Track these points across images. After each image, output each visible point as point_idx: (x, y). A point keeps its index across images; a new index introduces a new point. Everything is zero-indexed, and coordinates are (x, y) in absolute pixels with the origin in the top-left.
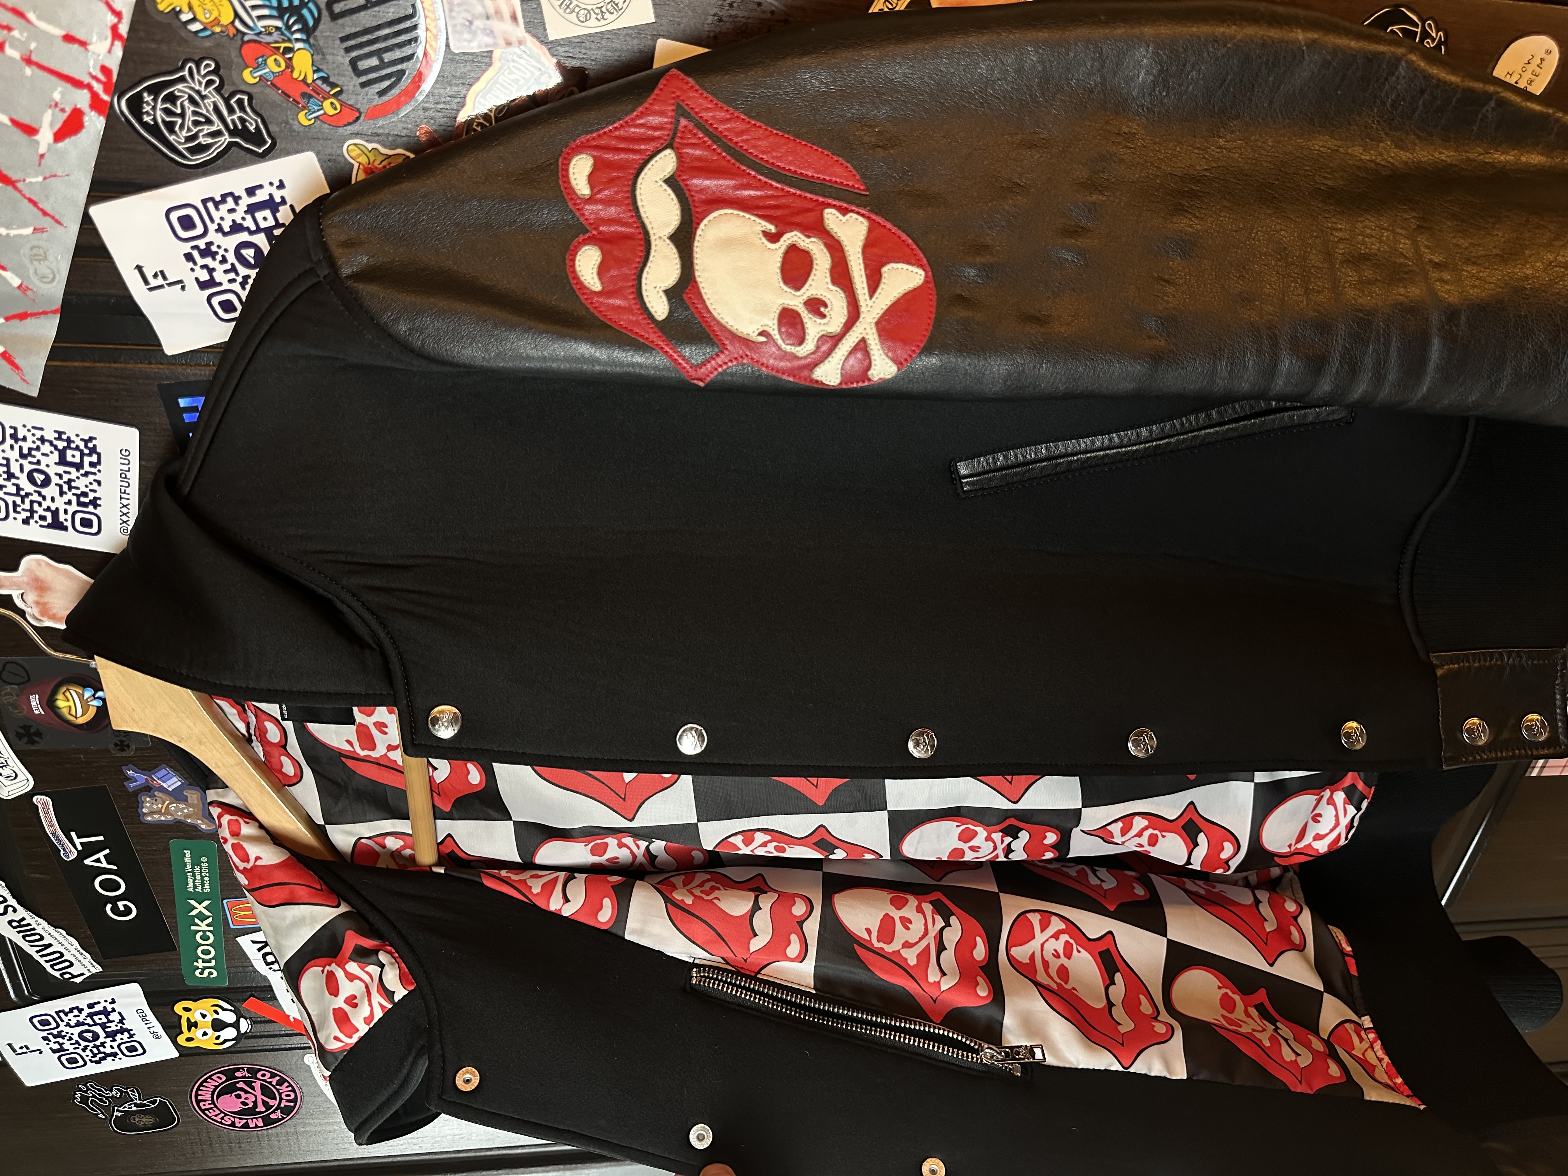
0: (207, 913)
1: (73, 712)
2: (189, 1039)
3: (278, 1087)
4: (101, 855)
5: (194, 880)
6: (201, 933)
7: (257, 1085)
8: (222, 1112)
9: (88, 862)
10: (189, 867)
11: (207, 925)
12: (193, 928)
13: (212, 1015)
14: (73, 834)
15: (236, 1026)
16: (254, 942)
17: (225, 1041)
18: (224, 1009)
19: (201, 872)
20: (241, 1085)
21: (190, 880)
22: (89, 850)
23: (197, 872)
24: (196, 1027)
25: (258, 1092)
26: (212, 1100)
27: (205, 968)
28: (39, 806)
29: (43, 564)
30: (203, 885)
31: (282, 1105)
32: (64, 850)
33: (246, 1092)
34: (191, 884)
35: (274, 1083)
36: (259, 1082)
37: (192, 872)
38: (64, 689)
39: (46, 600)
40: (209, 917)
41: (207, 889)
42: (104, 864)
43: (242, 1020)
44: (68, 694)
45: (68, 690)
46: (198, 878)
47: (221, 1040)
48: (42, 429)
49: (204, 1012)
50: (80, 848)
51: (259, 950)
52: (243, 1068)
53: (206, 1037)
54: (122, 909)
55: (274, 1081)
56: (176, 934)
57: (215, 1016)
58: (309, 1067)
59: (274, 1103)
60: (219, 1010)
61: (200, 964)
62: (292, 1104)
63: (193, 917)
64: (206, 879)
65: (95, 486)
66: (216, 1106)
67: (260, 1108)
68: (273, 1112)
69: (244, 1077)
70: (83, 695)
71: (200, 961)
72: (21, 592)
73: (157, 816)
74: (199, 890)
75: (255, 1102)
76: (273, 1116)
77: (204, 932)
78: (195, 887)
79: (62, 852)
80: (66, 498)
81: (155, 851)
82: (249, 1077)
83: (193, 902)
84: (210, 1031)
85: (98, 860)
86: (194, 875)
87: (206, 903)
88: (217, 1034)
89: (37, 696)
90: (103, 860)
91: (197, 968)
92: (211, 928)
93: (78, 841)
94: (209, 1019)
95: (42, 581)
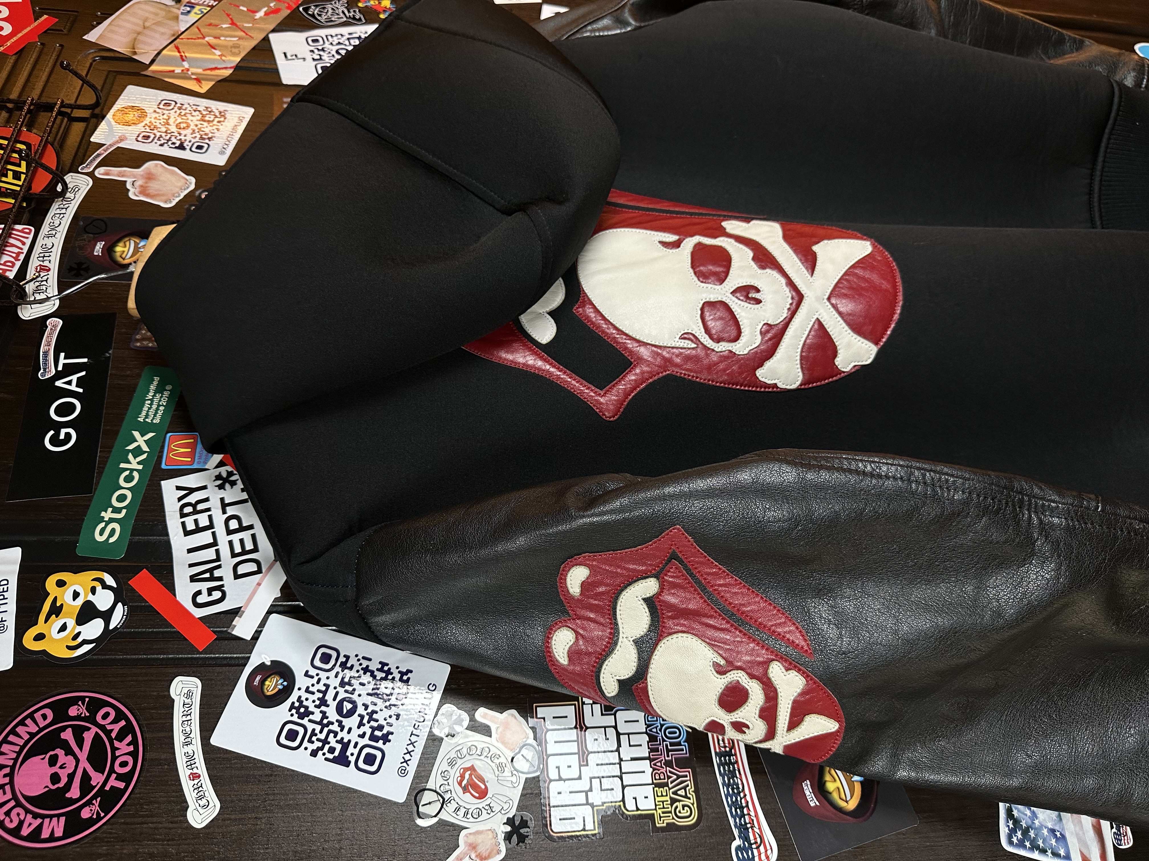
0: (145, 448)
1: (124, 256)
2: (40, 637)
3: (117, 744)
4: (74, 378)
5: (149, 409)
6: (127, 473)
7: (88, 737)
8: (15, 797)
9: (59, 383)
10: (151, 394)
11: (139, 463)
12: (122, 465)
13: (86, 595)
14: (62, 355)
15: (107, 616)
16: (178, 488)
17: (85, 642)
18: (105, 586)
19: (160, 401)
20: (68, 735)
21: (145, 409)
22: (69, 370)
23: (156, 400)
24: (57, 617)
25: (83, 755)
26: (13, 768)
27: (112, 520)
28: (49, 327)
29: (159, 166)
30: (155, 415)
31: (107, 788)
32: (45, 369)
33: (69, 752)
34: (144, 413)
35: (113, 735)
36: (94, 729)
37: (152, 400)
38: (127, 239)
39: (149, 185)
40: (145, 452)
41: (157, 421)
42: (73, 387)
43: (120, 605)
44: (128, 243)
45: (129, 240)
46: (154, 407)
47: (80, 640)
48: (198, 106)
49: (79, 589)
50: (60, 368)
51: (180, 499)
52: (83, 699)
53: (63, 634)
54: (62, 437)
55: (116, 728)
56: (101, 473)
57: (90, 597)
58: (173, 701)
59: (97, 779)
60: (99, 588)
61: (107, 515)
62: (121, 785)
63: (129, 451)
64: (162, 408)
65: (216, 131)
66: (11, 783)
67: (74, 793)
68: (89, 803)
69: (78, 718)
70: (138, 244)
71: (110, 509)
72: (134, 180)
73: (145, 343)
74: (149, 420)
75: (71, 777)
76: (85, 814)
77: (132, 470)
78: (147, 416)
79: (42, 371)
80: (194, 135)
81: (128, 376)
82: (85, 719)
83: (136, 434)
84: (71, 623)
85: (69, 383)
86: (151, 404)
87: (151, 435)
88: (79, 629)
89: (103, 243)
90: (74, 383)
91: (102, 519)
92: (140, 467)
93: (62, 361)
94: (80, 601)
95: (152, 175)
